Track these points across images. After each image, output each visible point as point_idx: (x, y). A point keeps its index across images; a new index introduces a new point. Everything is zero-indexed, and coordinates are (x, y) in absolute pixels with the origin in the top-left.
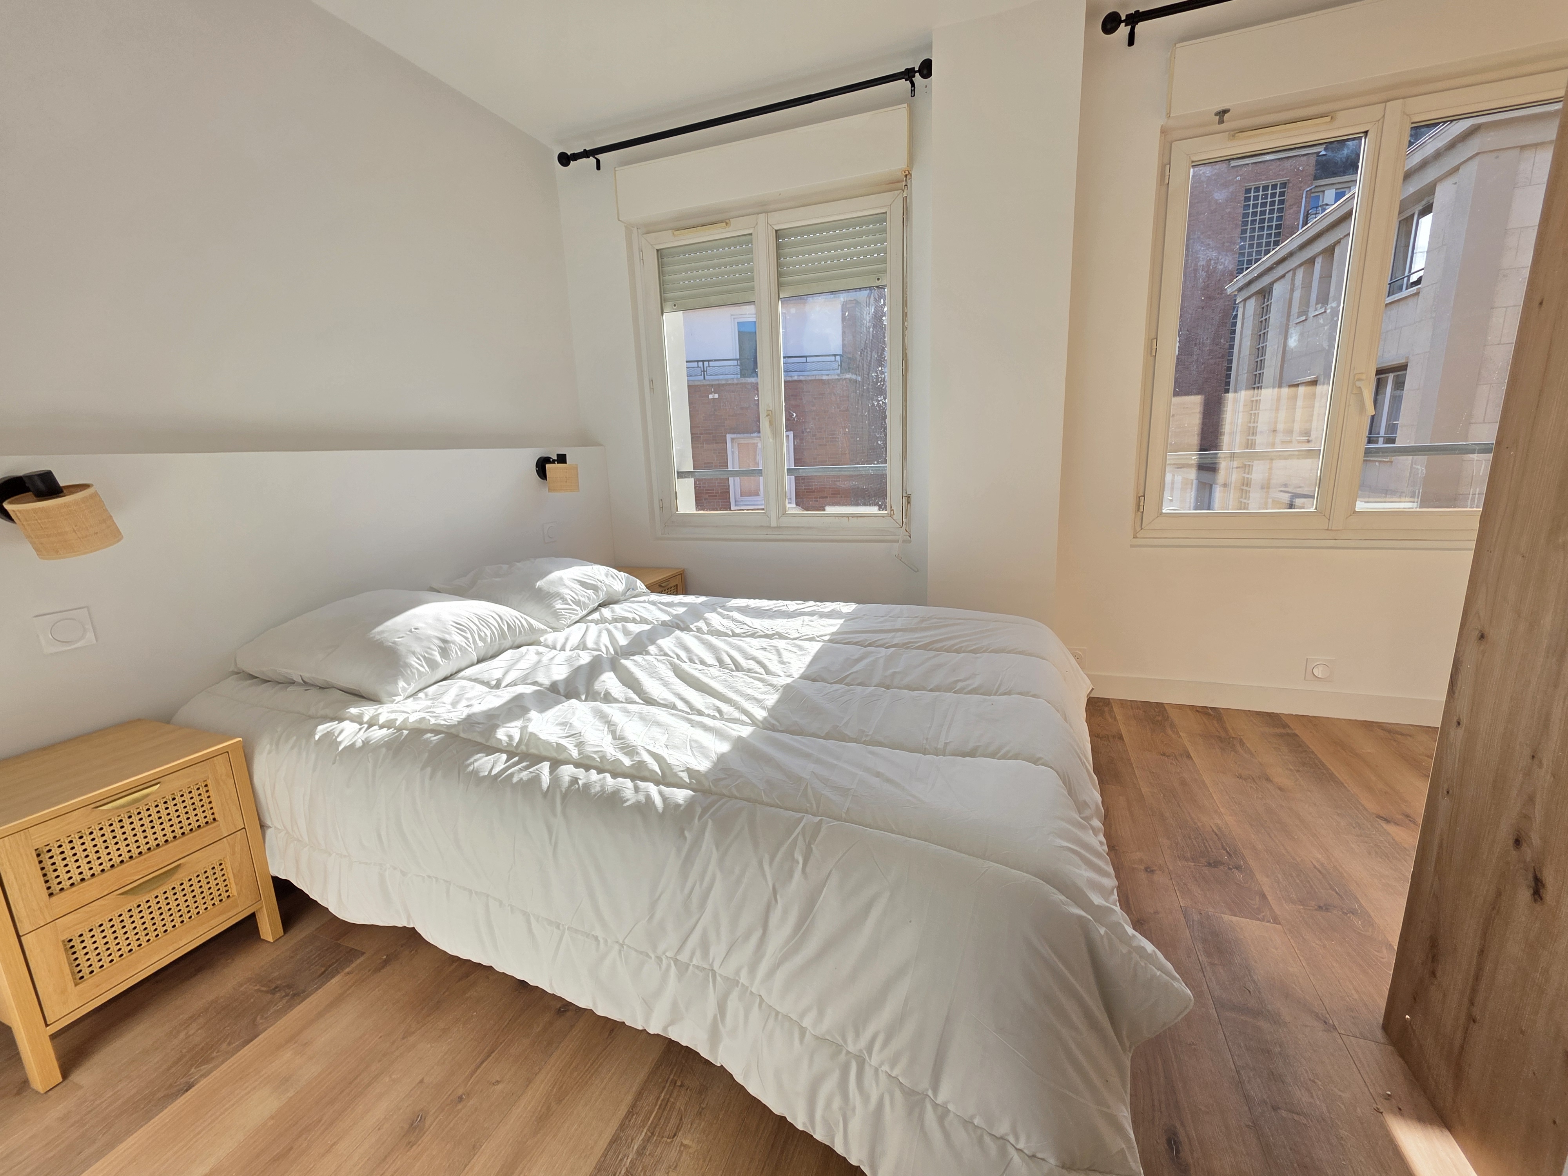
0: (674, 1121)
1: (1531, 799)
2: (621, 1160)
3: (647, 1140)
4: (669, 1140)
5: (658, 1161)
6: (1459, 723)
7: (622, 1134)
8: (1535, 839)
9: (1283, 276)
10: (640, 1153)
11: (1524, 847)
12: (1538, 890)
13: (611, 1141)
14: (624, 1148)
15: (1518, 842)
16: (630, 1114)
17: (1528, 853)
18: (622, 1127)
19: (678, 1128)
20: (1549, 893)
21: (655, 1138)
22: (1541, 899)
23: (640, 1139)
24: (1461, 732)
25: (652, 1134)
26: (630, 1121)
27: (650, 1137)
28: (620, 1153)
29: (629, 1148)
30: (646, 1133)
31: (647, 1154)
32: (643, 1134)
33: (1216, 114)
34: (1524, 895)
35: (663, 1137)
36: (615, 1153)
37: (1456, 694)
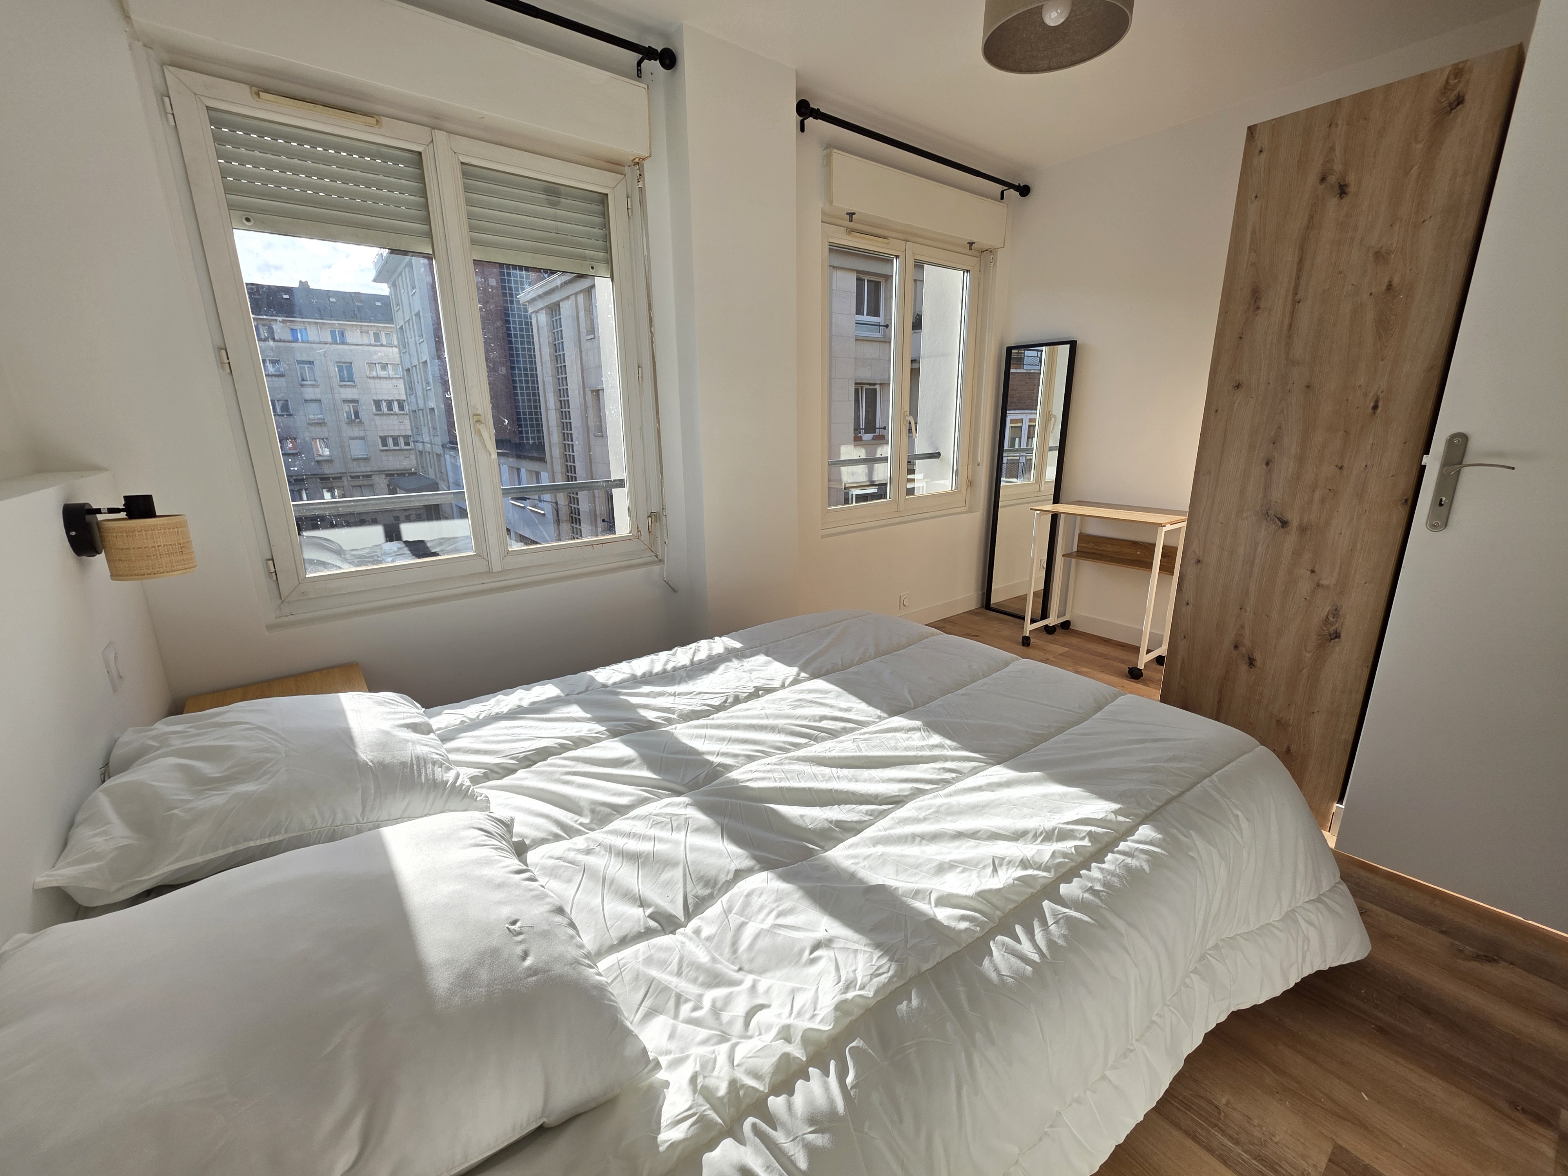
0: (1203, 1104)
1: (1242, 627)
2: (1243, 1160)
3: (1223, 1132)
4: (1222, 1114)
5: (1243, 1129)
6: (1188, 604)
7: (1217, 1153)
8: (1247, 642)
9: (568, 297)
10: (1237, 1142)
11: (1241, 648)
12: (1251, 662)
13: (1225, 1165)
14: (1231, 1154)
15: (1236, 647)
16: (1195, 1138)
17: (1243, 650)
18: (1209, 1150)
19: (1210, 1102)
20: (1258, 663)
21: (1220, 1125)
22: (1254, 666)
23: (1222, 1138)
24: (1190, 608)
25: (1216, 1125)
26: (1203, 1142)
27: (1219, 1128)
28: (1237, 1161)
29: (1231, 1150)
30: (1216, 1131)
31: (1236, 1136)
32: (1217, 1133)
33: (847, 214)
34: (1244, 667)
35: (1220, 1119)
36: (1237, 1165)
37: (1184, 591)
